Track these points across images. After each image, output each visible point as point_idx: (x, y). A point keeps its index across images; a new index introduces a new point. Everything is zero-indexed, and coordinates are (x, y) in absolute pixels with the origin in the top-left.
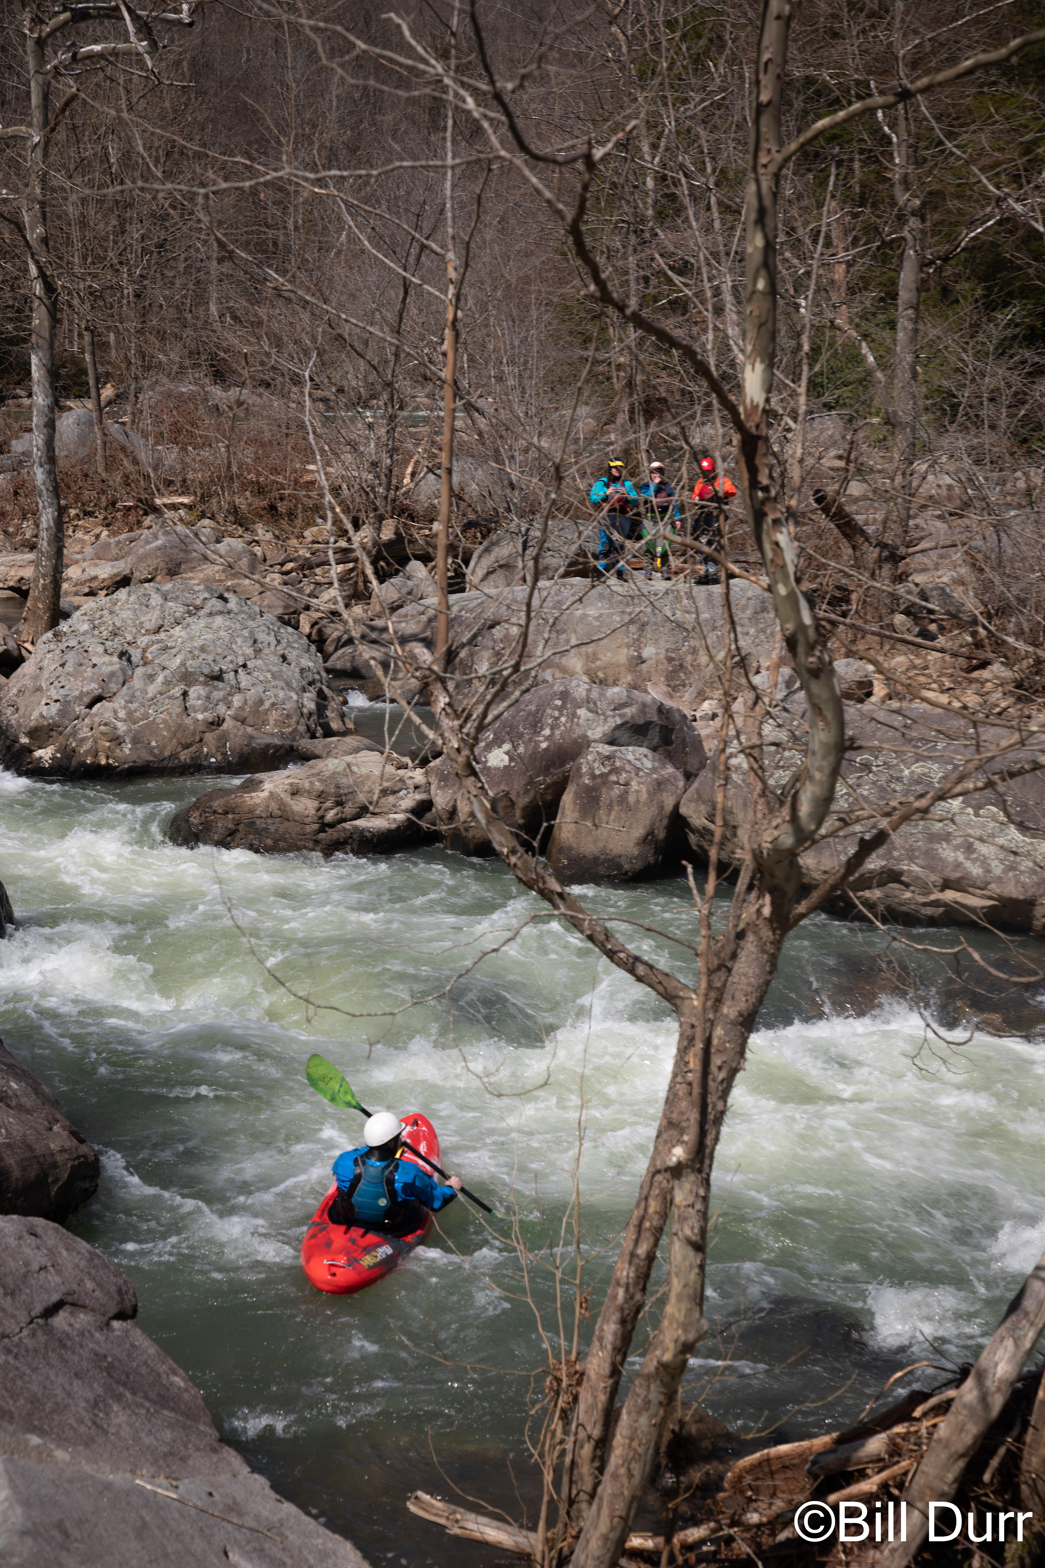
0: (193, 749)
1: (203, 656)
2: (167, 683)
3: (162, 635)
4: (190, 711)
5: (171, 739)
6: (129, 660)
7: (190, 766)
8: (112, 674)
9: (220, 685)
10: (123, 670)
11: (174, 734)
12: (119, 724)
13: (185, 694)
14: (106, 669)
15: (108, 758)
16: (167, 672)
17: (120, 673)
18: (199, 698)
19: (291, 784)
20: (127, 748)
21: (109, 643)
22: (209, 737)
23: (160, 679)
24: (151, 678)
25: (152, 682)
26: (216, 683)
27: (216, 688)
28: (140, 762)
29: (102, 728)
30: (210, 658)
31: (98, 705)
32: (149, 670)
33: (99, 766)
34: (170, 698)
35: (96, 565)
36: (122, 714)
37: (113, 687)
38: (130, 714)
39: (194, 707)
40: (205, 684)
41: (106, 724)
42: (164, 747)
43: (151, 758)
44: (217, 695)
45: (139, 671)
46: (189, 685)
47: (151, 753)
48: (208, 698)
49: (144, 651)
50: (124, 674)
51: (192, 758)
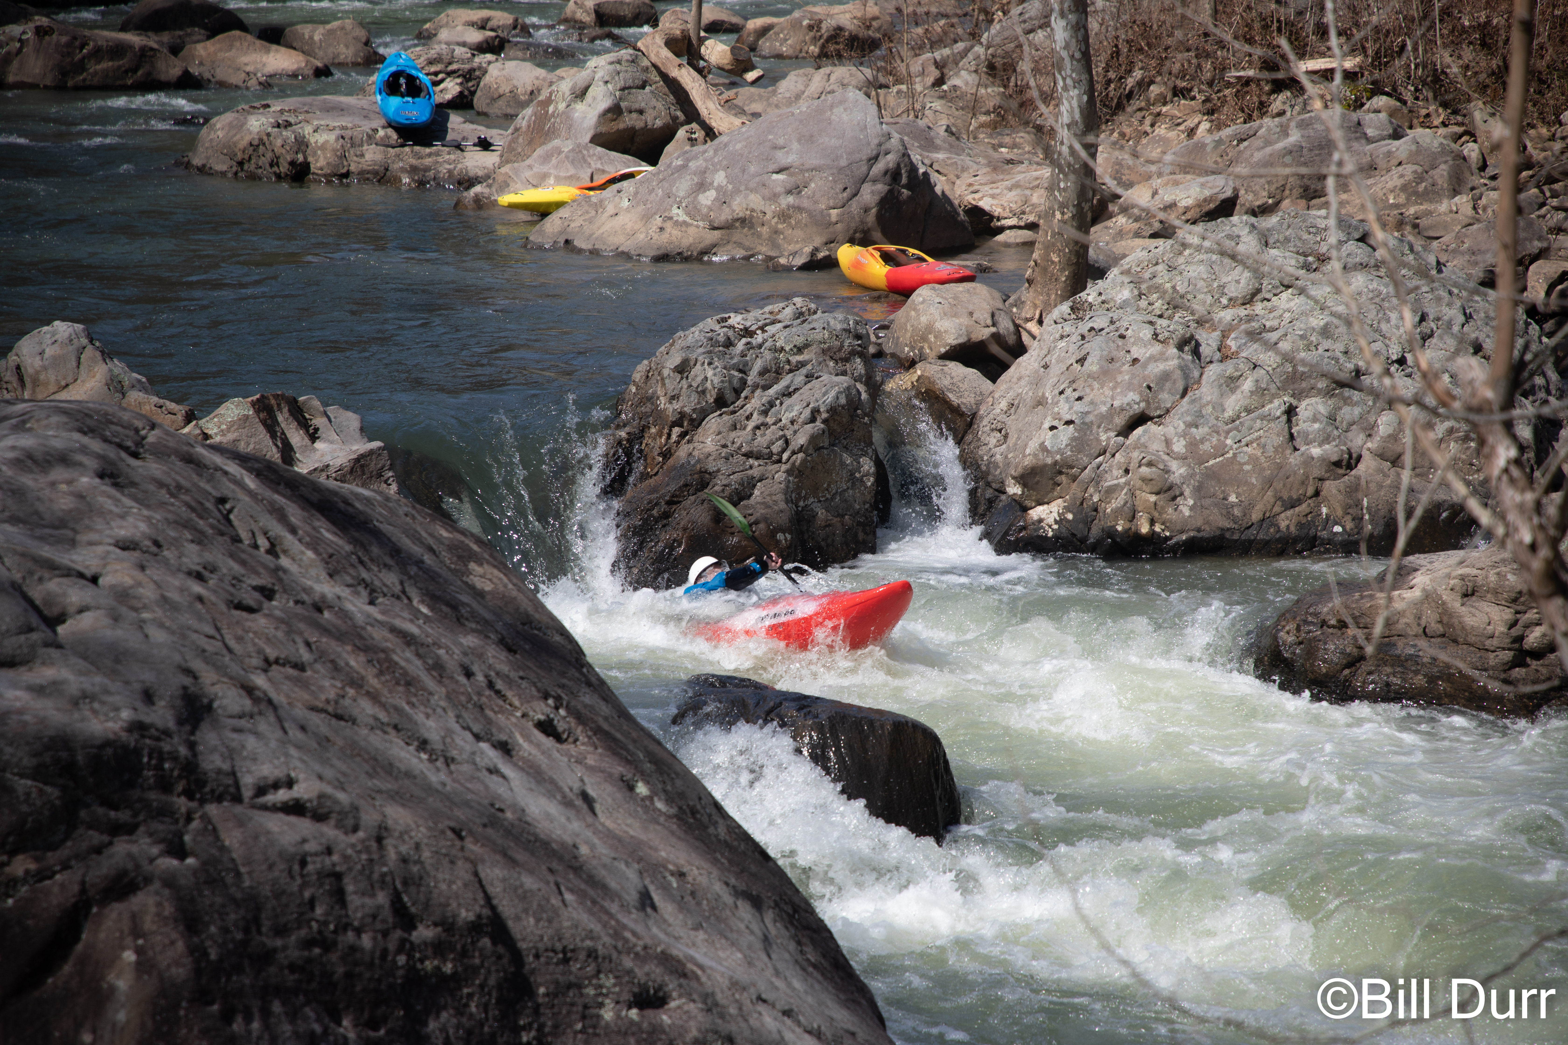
0: (1303, 508)
1: (1327, 344)
2: (1260, 392)
3: (1259, 308)
4: (1298, 442)
5: (1263, 491)
6: (1196, 352)
7: (1296, 540)
8: (1165, 377)
9: (1356, 395)
10: (1184, 370)
11: (1269, 483)
12: (1174, 465)
13: (1291, 412)
14: (1156, 369)
15: (1152, 522)
16: (1260, 372)
17: (1178, 374)
18: (1315, 419)
19: (1463, 578)
20: (1186, 507)
21: (1164, 322)
22: (1331, 488)
23: (1247, 385)
24: (1232, 382)
25: (1233, 391)
26: (1347, 392)
27: (1347, 401)
28: (1208, 532)
29: (1144, 470)
30: (1339, 347)
31: (1139, 431)
32: (1229, 368)
33: (1137, 538)
34: (1263, 418)
35: (1176, 183)
36: (1179, 446)
37: (1166, 398)
38: (1193, 445)
39: (1306, 434)
40: (1328, 393)
41: (1150, 464)
42: (1251, 505)
43: (1227, 524)
44: (1348, 413)
45: (1212, 371)
46: (1299, 395)
47: (1229, 515)
48: (1332, 418)
49: (1224, 336)
50: (1186, 376)
51: (1300, 525)
